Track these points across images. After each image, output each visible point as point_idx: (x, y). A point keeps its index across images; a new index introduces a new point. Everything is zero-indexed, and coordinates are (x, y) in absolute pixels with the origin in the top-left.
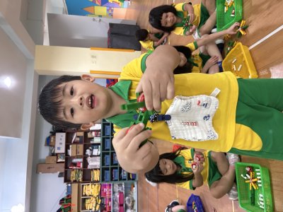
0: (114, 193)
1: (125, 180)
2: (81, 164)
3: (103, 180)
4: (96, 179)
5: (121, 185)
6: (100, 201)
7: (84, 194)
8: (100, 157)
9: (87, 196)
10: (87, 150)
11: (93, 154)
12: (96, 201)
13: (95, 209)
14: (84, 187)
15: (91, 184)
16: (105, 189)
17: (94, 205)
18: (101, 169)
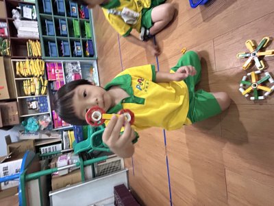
0: (66, 75)
1: (81, 56)
2: (6, 30)
3: (47, 54)
4: (35, 54)
5: (76, 63)
6: (46, 82)
7: (18, 73)
8: (36, 22)
9: (24, 77)
10: (14, 11)
11: (25, 16)
12: (40, 81)
13: (40, 93)
14: (17, 64)
15: (27, 60)
16: (53, 70)
17: (37, 87)
18: (41, 40)
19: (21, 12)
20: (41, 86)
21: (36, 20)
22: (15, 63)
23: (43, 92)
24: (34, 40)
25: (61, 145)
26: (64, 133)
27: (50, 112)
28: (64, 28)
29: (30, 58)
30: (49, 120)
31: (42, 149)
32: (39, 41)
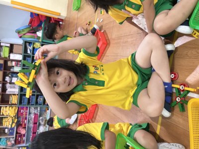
0: (30, 113)
1: (41, 104)
2: (0, 89)
4: (13, 102)
6: (16, 120)
7: (1, 114)
9: (4, 115)
10: (7, 77)
11: (13, 81)
12: (13, 120)
13: (11, 126)
14: (2, 108)
15: (8, 106)
16: (22, 110)
17: (10, 124)
18: (19, 95)
20: (13, 122)
22: (0, 108)
23: (13, 126)
24: (15, 95)
26: (20, 148)
27: (15, 136)
30: (13, 142)
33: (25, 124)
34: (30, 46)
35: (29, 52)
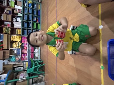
2: (10, 25)
3: (23, 34)
4: (19, 34)
6: (21, 44)
7: (11, 40)
8: (21, 23)
9: (13, 41)
10: (14, 19)
11: (17, 21)
12: (19, 43)
13: (18, 48)
14: (12, 37)
15: (16, 36)
16: (24, 39)
17: (17, 46)
18: (22, 29)
19: (16, 19)
20: (19, 45)
21: (21, 22)
22: (11, 36)
24: (19, 29)
25: (22, 67)
26: (25, 63)
27: (21, 55)
28: (30, 25)
29: (16, 35)
30: (20, 58)
31: (15, 68)
32: (21, 29)
33: (27, 48)
34: (26, 3)
35: (26, 6)
